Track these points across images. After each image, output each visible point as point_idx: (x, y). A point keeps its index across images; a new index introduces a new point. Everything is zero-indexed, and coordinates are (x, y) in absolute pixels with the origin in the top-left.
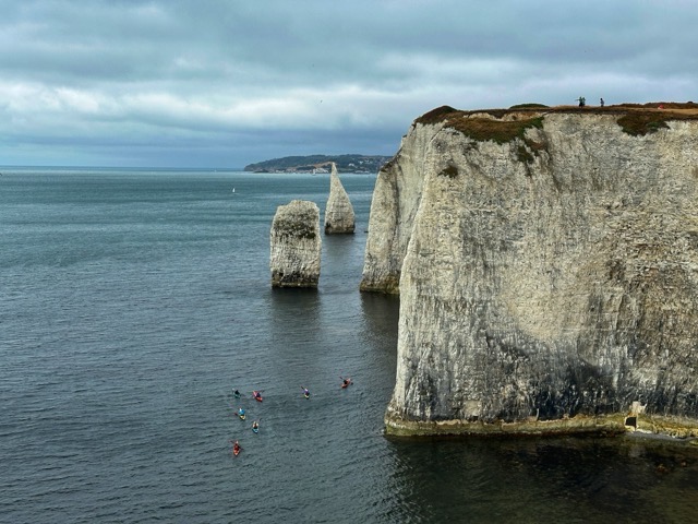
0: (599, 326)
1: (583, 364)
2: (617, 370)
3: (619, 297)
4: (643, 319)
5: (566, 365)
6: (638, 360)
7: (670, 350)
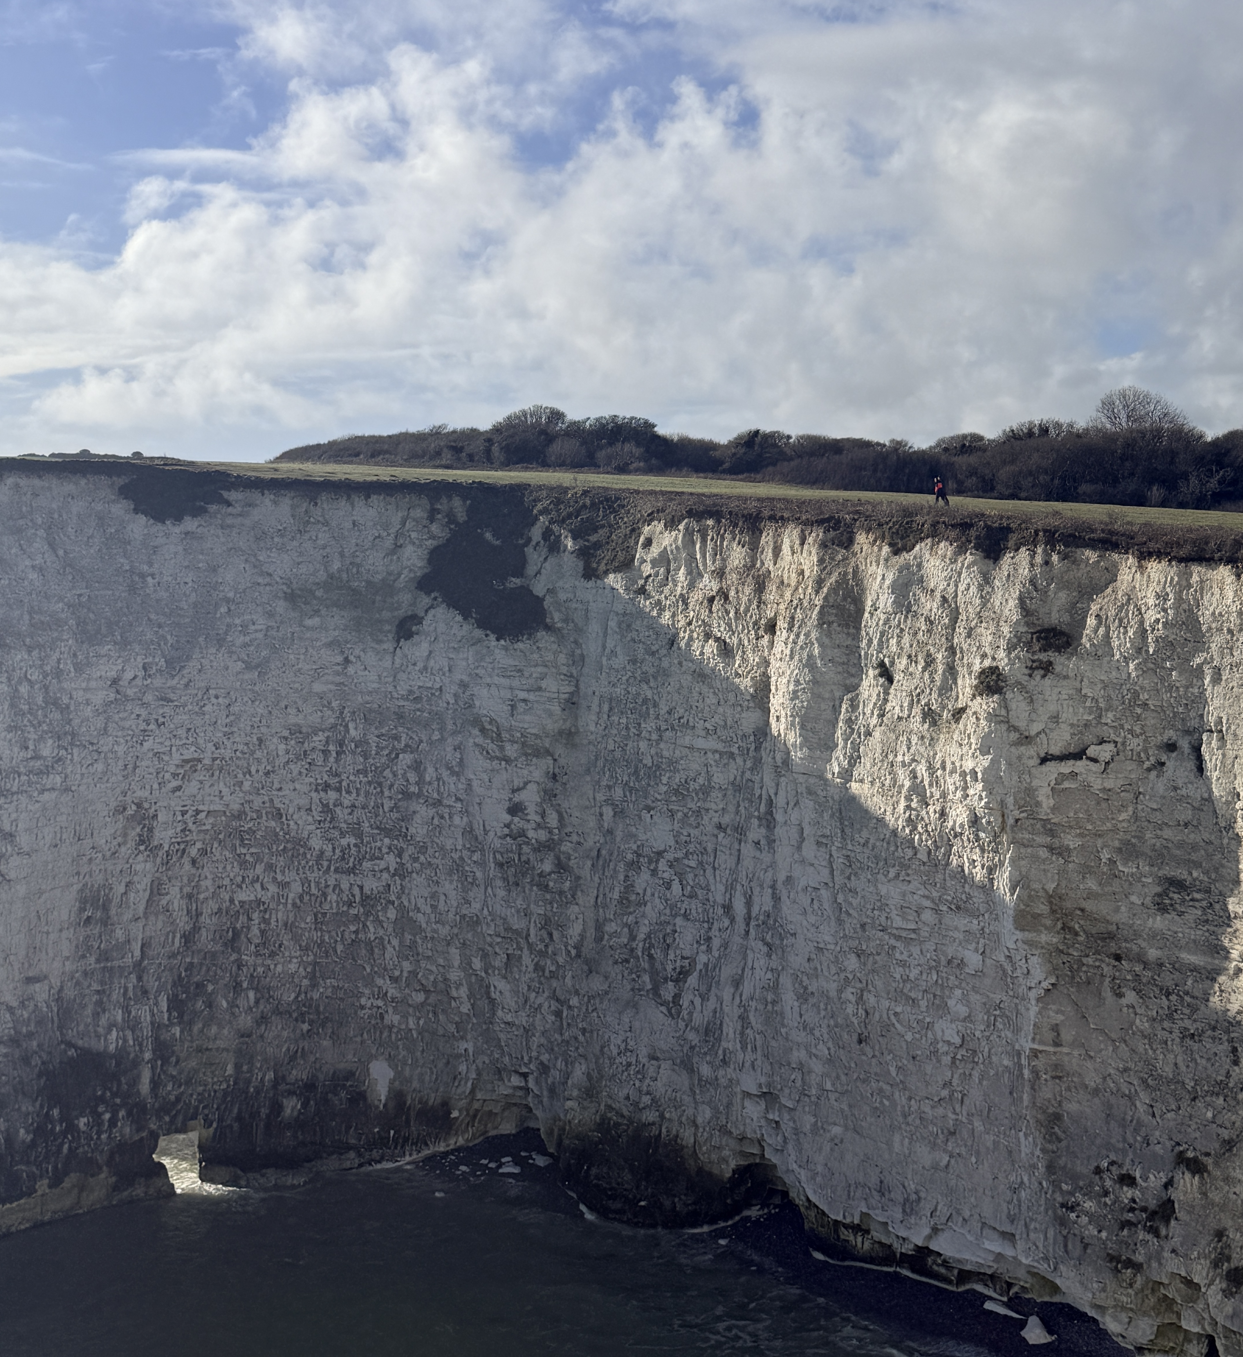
0: (104, 956)
1: (72, 1052)
2: (148, 1055)
3: (143, 884)
4: (196, 929)
5: (36, 1061)
6: (191, 1023)
7: (256, 989)
